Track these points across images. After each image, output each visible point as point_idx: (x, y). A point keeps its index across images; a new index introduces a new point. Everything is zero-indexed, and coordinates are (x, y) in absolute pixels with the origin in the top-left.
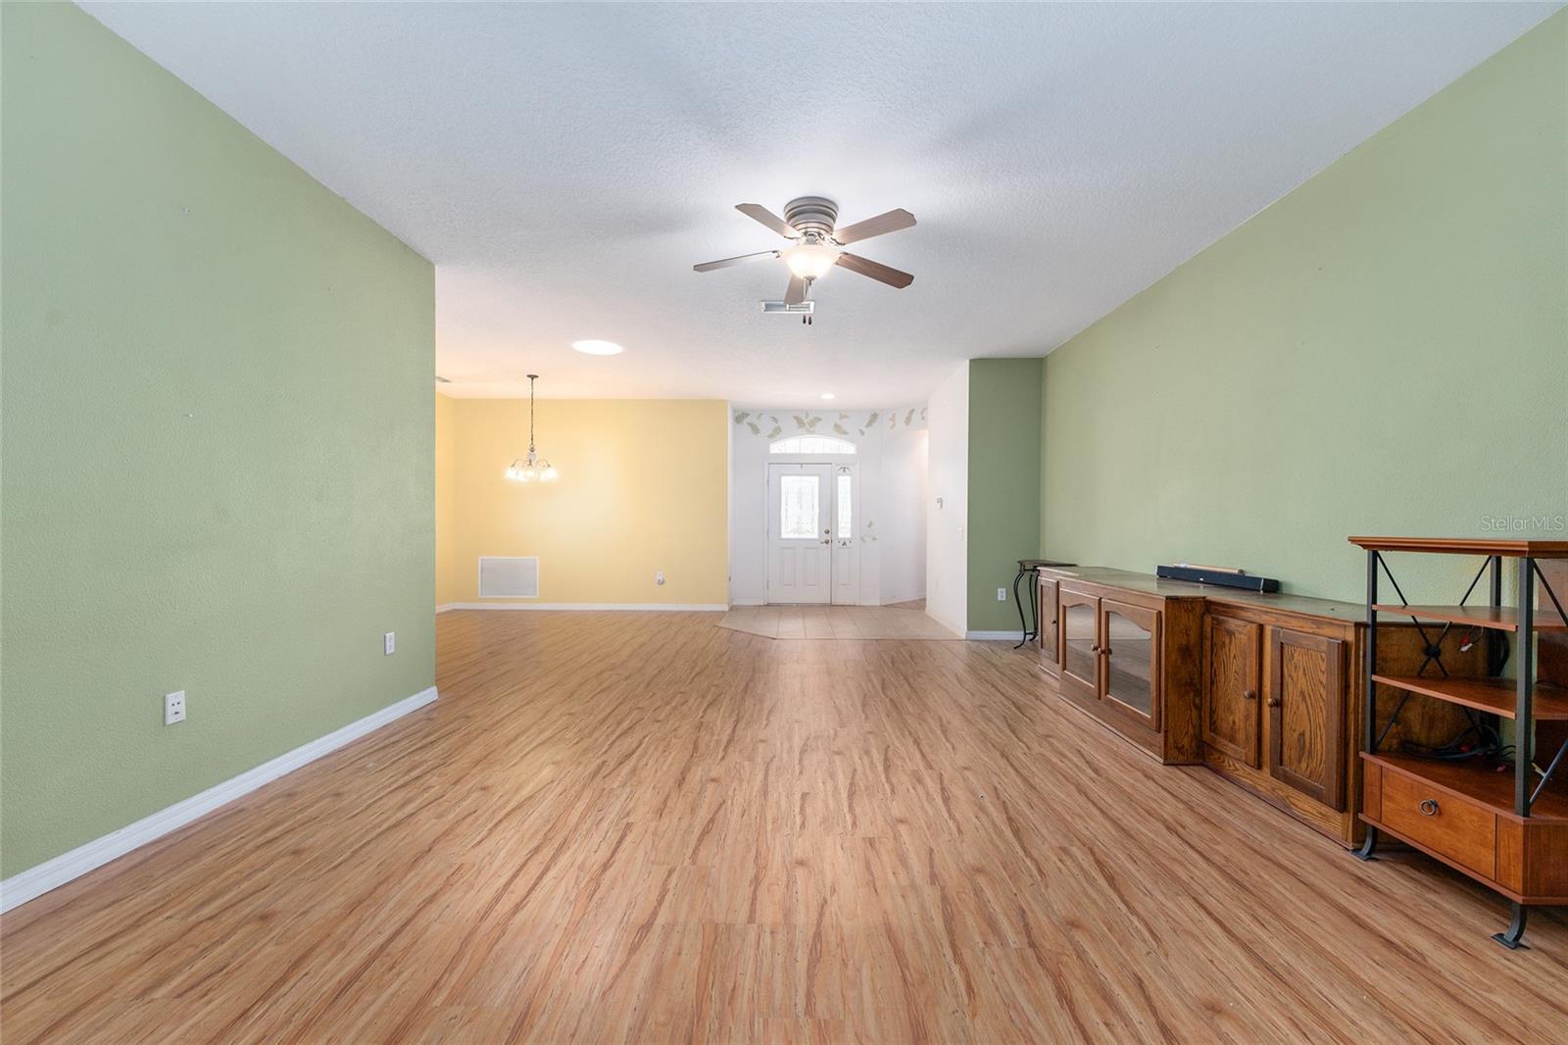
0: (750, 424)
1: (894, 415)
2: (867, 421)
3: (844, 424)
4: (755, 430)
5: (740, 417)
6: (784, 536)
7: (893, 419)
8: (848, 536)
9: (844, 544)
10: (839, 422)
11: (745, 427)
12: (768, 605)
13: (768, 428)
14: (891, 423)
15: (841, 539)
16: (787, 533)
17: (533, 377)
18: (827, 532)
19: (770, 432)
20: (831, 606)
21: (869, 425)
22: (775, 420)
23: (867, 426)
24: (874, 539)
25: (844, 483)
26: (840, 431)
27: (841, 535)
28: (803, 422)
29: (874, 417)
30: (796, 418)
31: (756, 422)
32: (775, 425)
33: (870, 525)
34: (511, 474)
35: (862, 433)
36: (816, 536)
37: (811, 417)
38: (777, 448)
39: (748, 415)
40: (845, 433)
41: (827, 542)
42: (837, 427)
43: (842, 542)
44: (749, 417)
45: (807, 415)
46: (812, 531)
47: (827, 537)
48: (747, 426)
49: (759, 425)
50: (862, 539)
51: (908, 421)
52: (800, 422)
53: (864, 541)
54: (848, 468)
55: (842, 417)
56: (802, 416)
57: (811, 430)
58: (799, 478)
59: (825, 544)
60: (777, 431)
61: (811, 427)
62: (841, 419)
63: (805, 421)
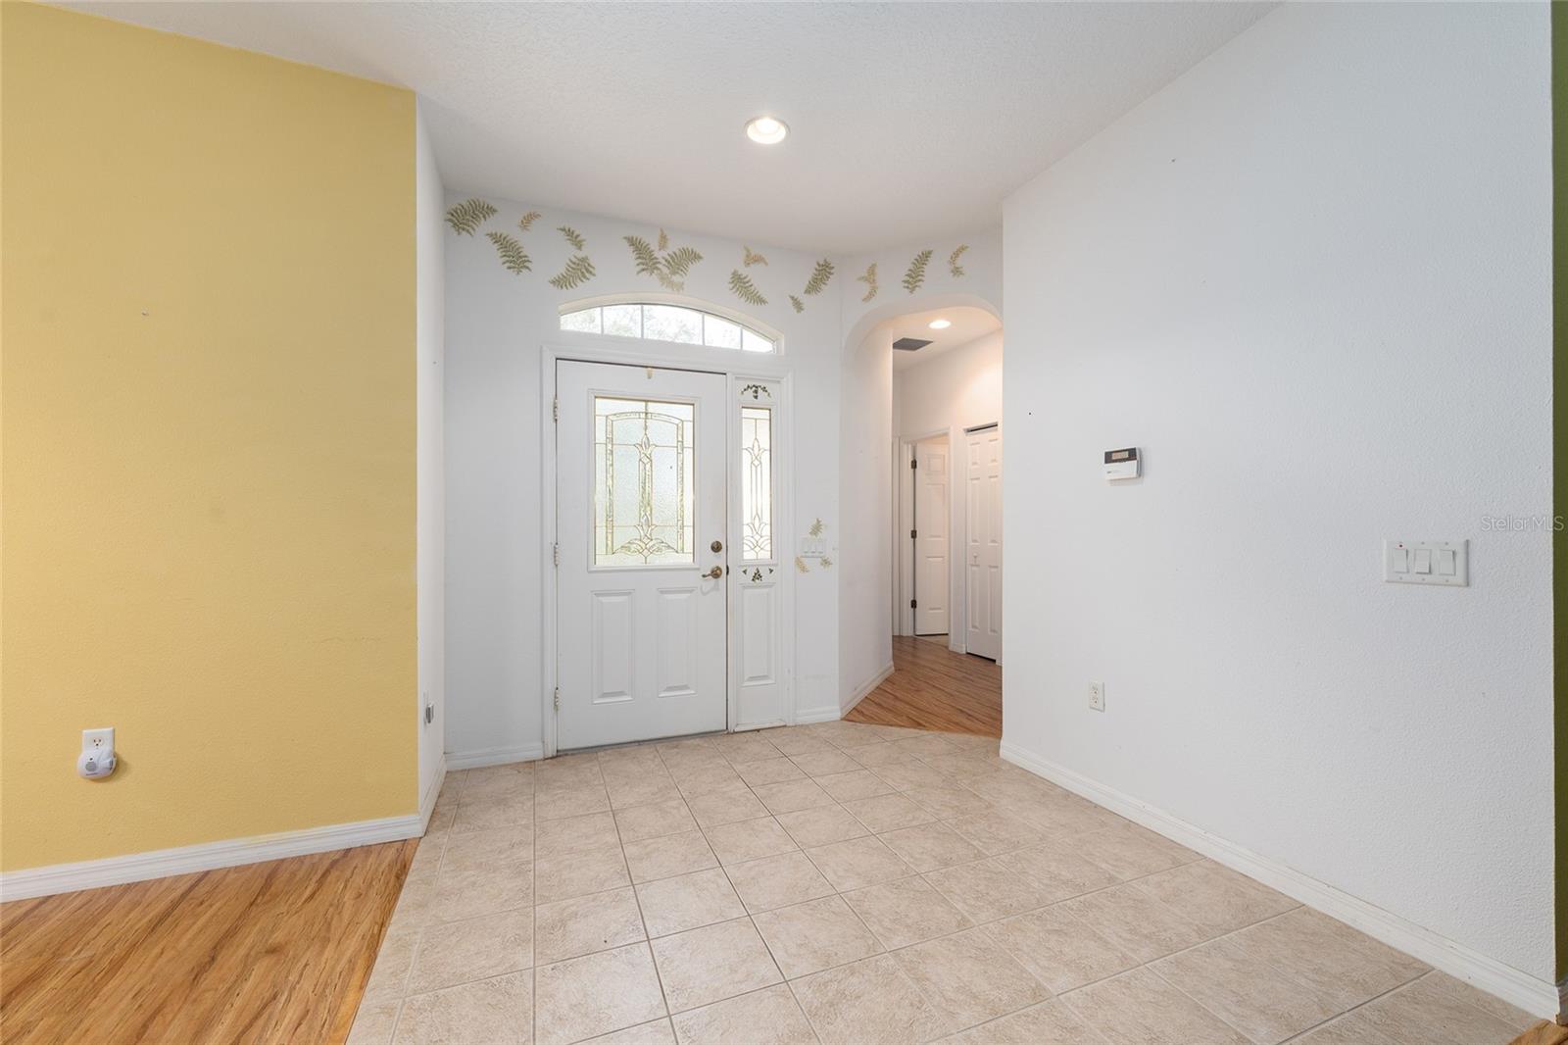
0: (498, 239)
1: (872, 270)
2: (809, 277)
3: (755, 277)
4: (516, 259)
5: (463, 212)
6: (603, 561)
7: (871, 276)
8: (765, 555)
9: (757, 576)
10: (743, 271)
11: (478, 245)
12: (560, 755)
13: (549, 255)
14: (866, 288)
15: (749, 564)
16: (611, 555)
18: (715, 548)
19: (561, 269)
20: (727, 733)
21: (814, 287)
22: (571, 236)
23: (807, 292)
24: (826, 563)
25: (755, 430)
26: (743, 297)
27: (749, 555)
28: (652, 258)
29: (824, 272)
30: (632, 241)
31: (514, 233)
32: (571, 252)
33: (815, 531)
35: (798, 305)
36: (686, 559)
37: (673, 247)
38: (583, 318)
39: (492, 210)
40: (761, 301)
41: (716, 574)
42: (739, 282)
43: (751, 572)
44: (492, 219)
45: (664, 239)
46: (682, 553)
47: (717, 560)
48: (494, 252)
49: (528, 243)
50: (798, 562)
51: (913, 279)
52: (639, 248)
53: (804, 569)
54: (764, 389)
55: (752, 259)
56: (652, 241)
57: (676, 278)
58: (640, 406)
59: (712, 581)
60: (580, 270)
61: (674, 273)
62: (747, 264)
63: (659, 254)
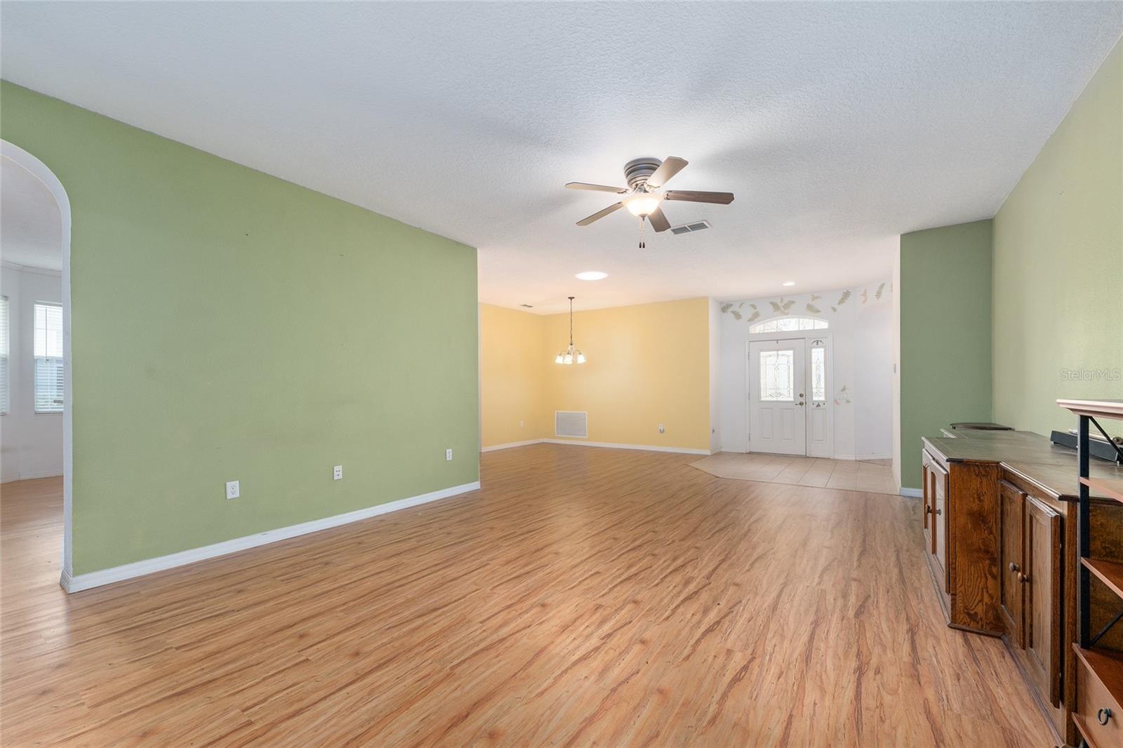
0: (733, 312)
1: (865, 291)
2: (840, 299)
3: (816, 304)
4: (738, 316)
5: (725, 307)
6: (762, 399)
7: (865, 294)
8: (823, 399)
9: (818, 405)
10: (811, 303)
11: (729, 315)
12: (750, 453)
13: (747, 313)
14: (863, 298)
15: (816, 401)
16: (766, 396)
17: (571, 298)
18: (801, 396)
19: (750, 317)
20: (806, 457)
21: (841, 301)
22: (754, 307)
23: (839, 304)
24: (848, 402)
25: (818, 355)
26: (812, 310)
27: (815, 398)
28: (778, 306)
29: (846, 294)
30: (772, 303)
31: (738, 310)
32: (754, 311)
33: (844, 389)
34: (559, 360)
35: (835, 310)
36: (792, 399)
37: (786, 301)
38: (758, 328)
39: (732, 305)
40: (819, 311)
41: (801, 404)
42: (810, 308)
43: (816, 404)
44: (732, 307)
45: (781, 300)
46: (788, 395)
47: (802, 400)
48: (732, 315)
49: (741, 312)
50: (836, 401)
52: (775, 306)
53: (838, 404)
54: (821, 341)
55: (814, 298)
56: (778, 301)
57: (786, 311)
58: (775, 352)
59: (800, 406)
60: (756, 315)
61: (785, 309)
62: (813, 300)
63: (780, 305)
